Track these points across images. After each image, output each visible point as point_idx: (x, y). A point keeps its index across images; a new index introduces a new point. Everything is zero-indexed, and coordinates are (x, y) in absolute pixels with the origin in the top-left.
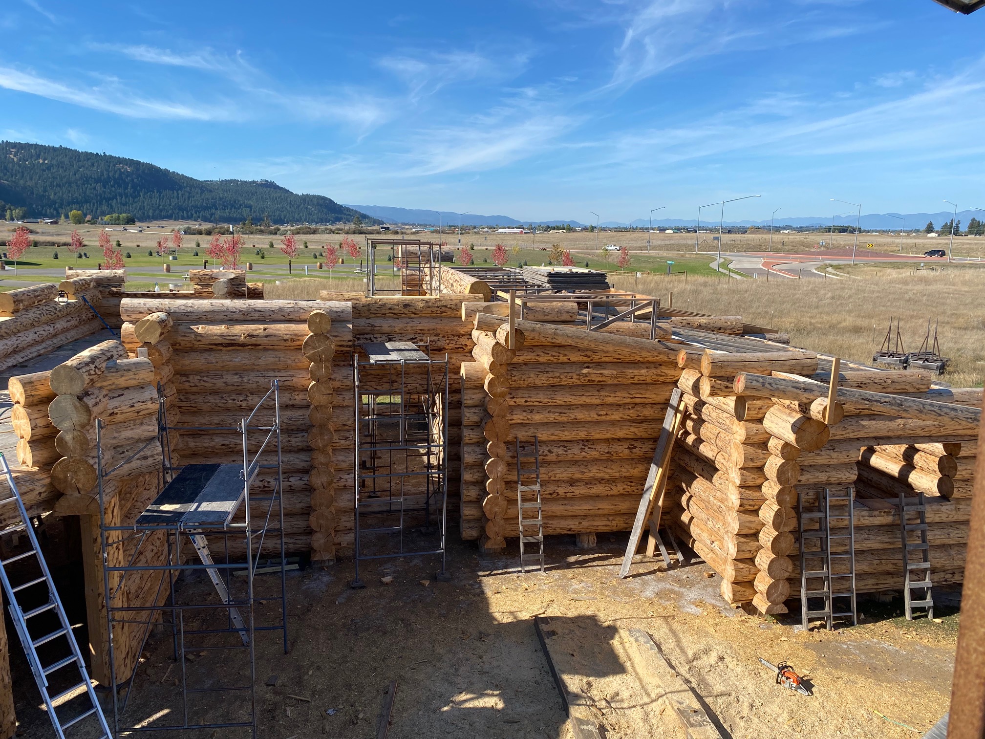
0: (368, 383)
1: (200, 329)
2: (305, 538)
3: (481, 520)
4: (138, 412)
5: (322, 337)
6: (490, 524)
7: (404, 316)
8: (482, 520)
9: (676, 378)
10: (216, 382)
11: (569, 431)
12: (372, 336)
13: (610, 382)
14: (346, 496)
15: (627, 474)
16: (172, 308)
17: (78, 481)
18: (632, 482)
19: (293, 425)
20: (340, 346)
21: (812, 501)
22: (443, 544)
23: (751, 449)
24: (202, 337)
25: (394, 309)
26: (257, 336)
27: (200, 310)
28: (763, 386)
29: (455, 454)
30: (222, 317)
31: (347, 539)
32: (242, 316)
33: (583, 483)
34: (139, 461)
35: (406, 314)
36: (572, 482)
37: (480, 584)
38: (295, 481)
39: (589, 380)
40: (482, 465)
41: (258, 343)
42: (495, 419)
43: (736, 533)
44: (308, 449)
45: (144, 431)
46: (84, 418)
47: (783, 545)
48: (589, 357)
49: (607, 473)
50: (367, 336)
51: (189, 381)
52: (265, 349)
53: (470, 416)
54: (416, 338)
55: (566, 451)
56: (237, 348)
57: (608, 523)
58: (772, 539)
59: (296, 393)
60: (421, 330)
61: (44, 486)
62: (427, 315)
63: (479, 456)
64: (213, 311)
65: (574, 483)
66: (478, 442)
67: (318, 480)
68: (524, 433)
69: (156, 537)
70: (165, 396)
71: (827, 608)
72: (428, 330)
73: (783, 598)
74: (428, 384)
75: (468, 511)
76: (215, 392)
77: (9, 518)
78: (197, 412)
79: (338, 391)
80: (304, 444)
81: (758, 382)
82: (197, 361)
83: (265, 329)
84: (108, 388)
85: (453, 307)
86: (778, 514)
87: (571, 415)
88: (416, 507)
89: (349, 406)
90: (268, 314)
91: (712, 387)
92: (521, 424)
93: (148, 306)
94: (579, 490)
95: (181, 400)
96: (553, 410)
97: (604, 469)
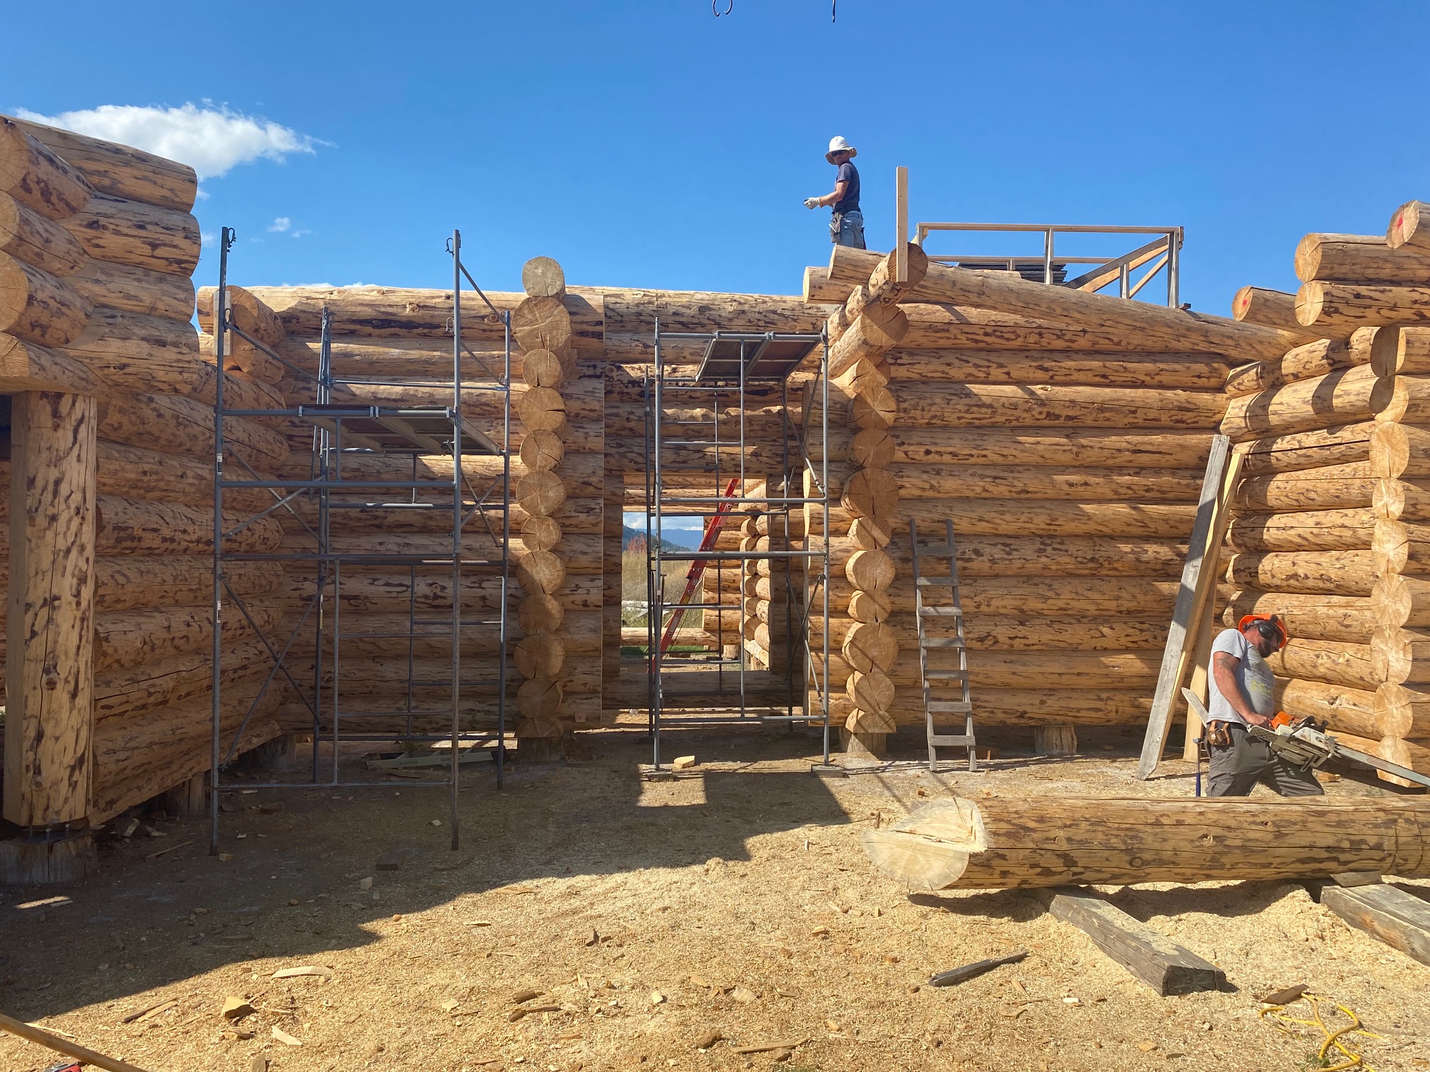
5: (547, 302)
9: (1218, 417)
11: (1014, 514)
13: (1089, 422)
14: (587, 622)
15: (1133, 605)
20: (582, 334)
25: (682, 315)
26: (434, 309)
31: (586, 709)
33: (1044, 622)
35: (703, 326)
36: (1023, 618)
39: (1048, 414)
41: (436, 321)
42: (868, 471)
48: (1046, 370)
49: (1093, 601)
50: (635, 365)
55: (1009, 554)
56: (397, 330)
57: (1100, 705)
63: (839, 554)
65: (1027, 620)
66: (837, 529)
67: (533, 574)
68: (925, 514)
87: (1016, 483)
92: (920, 499)
94: (1038, 634)
96: (980, 472)
97: (1085, 593)
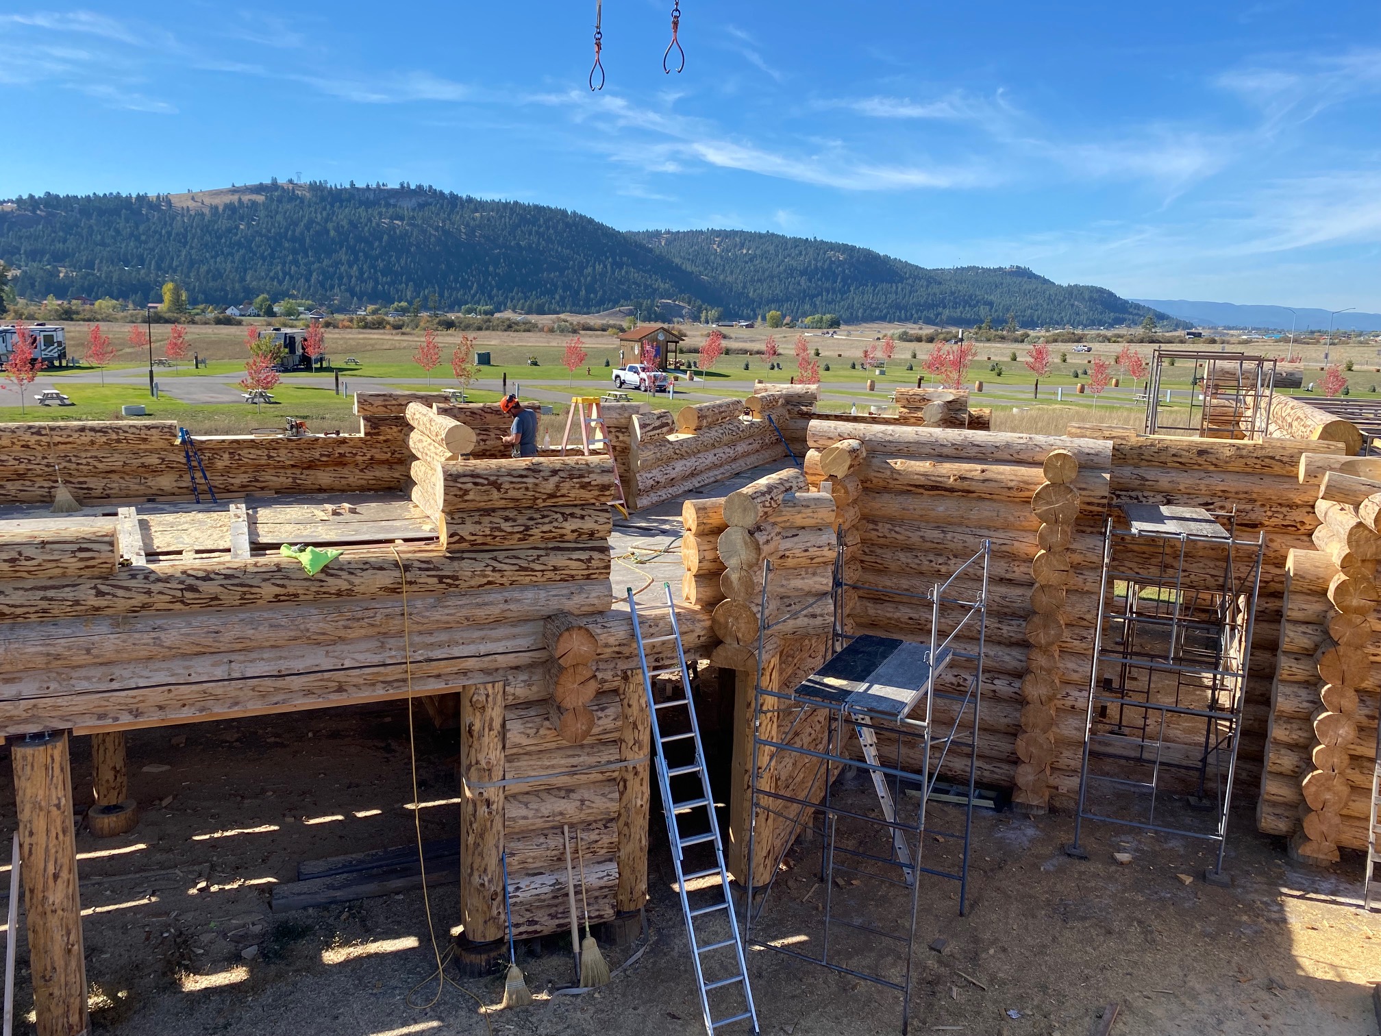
0: (1127, 564)
1: (898, 464)
2: (1007, 768)
3: (1296, 807)
4: (812, 559)
5: (1062, 488)
6: (1312, 816)
7: (1196, 467)
8: (1299, 808)
10: (910, 534)
12: (1140, 494)
16: (867, 435)
17: (739, 629)
19: (1008, 607)
20: (1089, 504)
22: (1222, 828)
24: (900, 474)
25: (1181, 456)
26: (972, 479)
27: (901, 440)
29: (1262, 695)
30: (928, 450)
31: (1069, 784)
32: (955, 451)
34: (806, 619)
35: (1200, 465)
37: (1281, 906)
38: (1001, 685)
40: (1308, 719)
41: (972, 489)
42: (1341, 649)
44: (1025, 644)
45: (815, 583)
46: (752, 556)
50: (1133, 494)
51: (877, 530)
52: (980, 498)
53: (1293, 637)
54: (1212, 504)
56: (943, 492)
59: (1016, 563)
60: (1223, 491)
61: (705, 628)
62: (1237, 469)
63: (1305, 705)
64: (917, 443)
66: (1307, 682)
67: (1034, 690)
69: (816, 719)
70: (846, 545)
72: (1237, 493)
74: (1225, 577)
75: (1272, 788)
76: (908, 548)
77: (667, 658)
78: (883, 571)
79: (1077, 568)
80: (1020, 636)
82: (889, 505)
83: (983, 471)
84: (782, 525)
85: (1285, 459)
88: (1185, 763)
89: (1092, 593)
90: (990, 451)
93: (839, 430)
95: (865, 553)
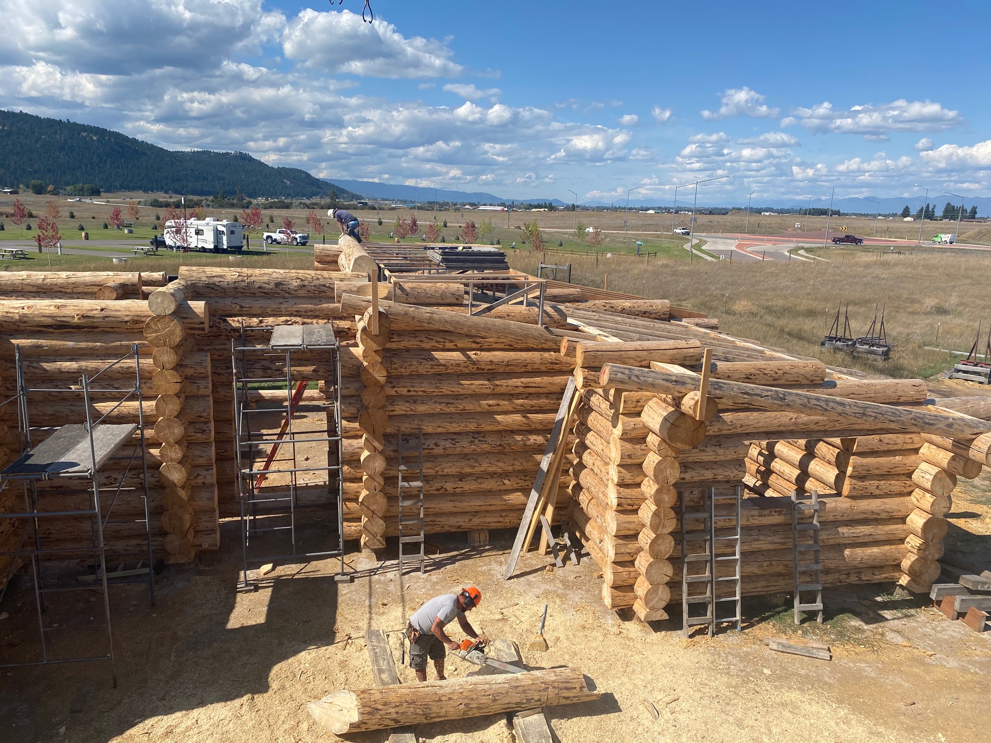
2: (160, 539)
5: (166, 318)
7: (276, 295)
9: (572, 367)
11: (457, 423)
12: (240, 318)
13: (501, 370)
14: (205, 494)
15: (521, 468)
18: (526, 476)
20: (191, 329)
21: (696, 500)
23: (628, 446)
25: (264, 288)
26: (93, 317)
28: (630, 378)
31: (208, 540)
33: (473, 478)
35: (279, 294)
36: (461, 477)
38: (146, 478)
39: (478, 368)
41: (95, 325)
42: (369, 411)
43: (614, 534)
47: (662, 548)
48: (478, 343)
49: (500, 467)
52: (104, 332)
55: (454, 444)
56: (71, 330)
57: (501, 519)
58: (650, 541)
60: (297, 311)
62: (304, 295)
65: (464, 478)
68: (407, 425)
71: (709, 613)
72: (306, 312)
73: (664, 604)
79: (192, 379)
81: (624, 374)
83: (103, 310)
86: (656, 514)
87: (459, 406)
89: (206, 396)
91: (584, 378)
92: (405, 415)
94: (468, 486)
95: (8, 389)
96: (439, 400)
97: (496, 463)
